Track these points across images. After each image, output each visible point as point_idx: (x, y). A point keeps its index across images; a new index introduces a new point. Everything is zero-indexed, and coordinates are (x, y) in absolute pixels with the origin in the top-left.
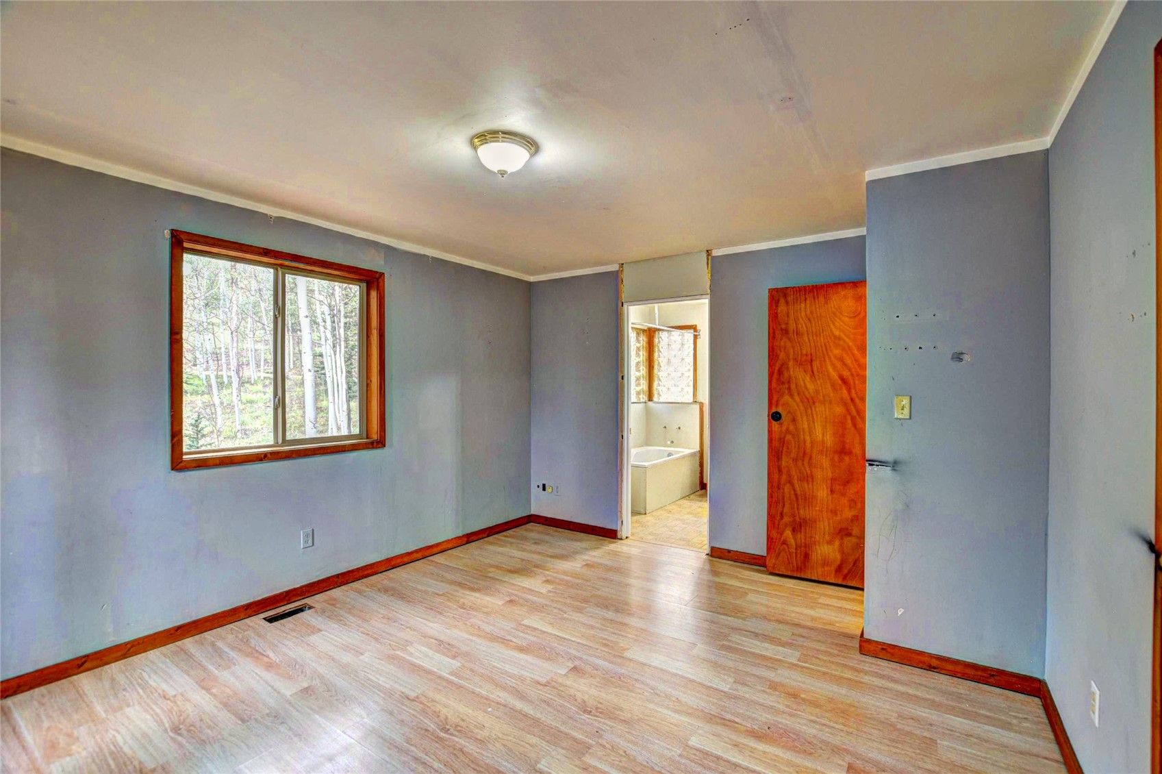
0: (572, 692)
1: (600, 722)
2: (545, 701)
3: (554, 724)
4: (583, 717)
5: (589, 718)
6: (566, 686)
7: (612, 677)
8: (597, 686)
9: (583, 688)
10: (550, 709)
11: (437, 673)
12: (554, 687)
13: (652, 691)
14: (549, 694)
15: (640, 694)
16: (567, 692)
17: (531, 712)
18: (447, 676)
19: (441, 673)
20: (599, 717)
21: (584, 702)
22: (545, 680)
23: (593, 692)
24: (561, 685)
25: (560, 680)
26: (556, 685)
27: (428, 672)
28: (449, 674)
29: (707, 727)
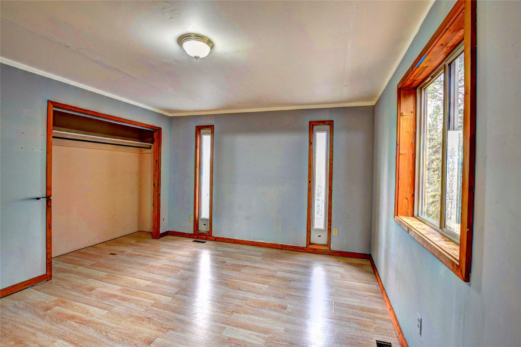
0: (155, 327)
1: (144, 315)
2: (169, 320)
3: (165, 311)
4: (151, 316)
5: (149, 316)
6: (157, 330)
7: (128, 340)
8: (139, 333)
9: (148, 331)
10: (167, 317)
11: (232, 327)
12: (165, 328)
13: (108, 334)
14: (167, 324)
15: (116, 331)
16: (157, 327)
17: (176, 315)
18: (226, 326)
19: (229, 327)
20: (144, 317)
21: (149, 323)
22: (169, 332)
23: (142, 329)
24: (160, 330)
25: (160, 333)
26: (162, 329)
27: (237, 326)
28: (225, 327)
29: (94, 319)
